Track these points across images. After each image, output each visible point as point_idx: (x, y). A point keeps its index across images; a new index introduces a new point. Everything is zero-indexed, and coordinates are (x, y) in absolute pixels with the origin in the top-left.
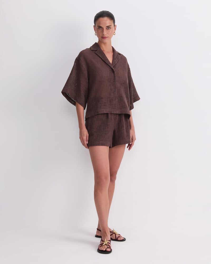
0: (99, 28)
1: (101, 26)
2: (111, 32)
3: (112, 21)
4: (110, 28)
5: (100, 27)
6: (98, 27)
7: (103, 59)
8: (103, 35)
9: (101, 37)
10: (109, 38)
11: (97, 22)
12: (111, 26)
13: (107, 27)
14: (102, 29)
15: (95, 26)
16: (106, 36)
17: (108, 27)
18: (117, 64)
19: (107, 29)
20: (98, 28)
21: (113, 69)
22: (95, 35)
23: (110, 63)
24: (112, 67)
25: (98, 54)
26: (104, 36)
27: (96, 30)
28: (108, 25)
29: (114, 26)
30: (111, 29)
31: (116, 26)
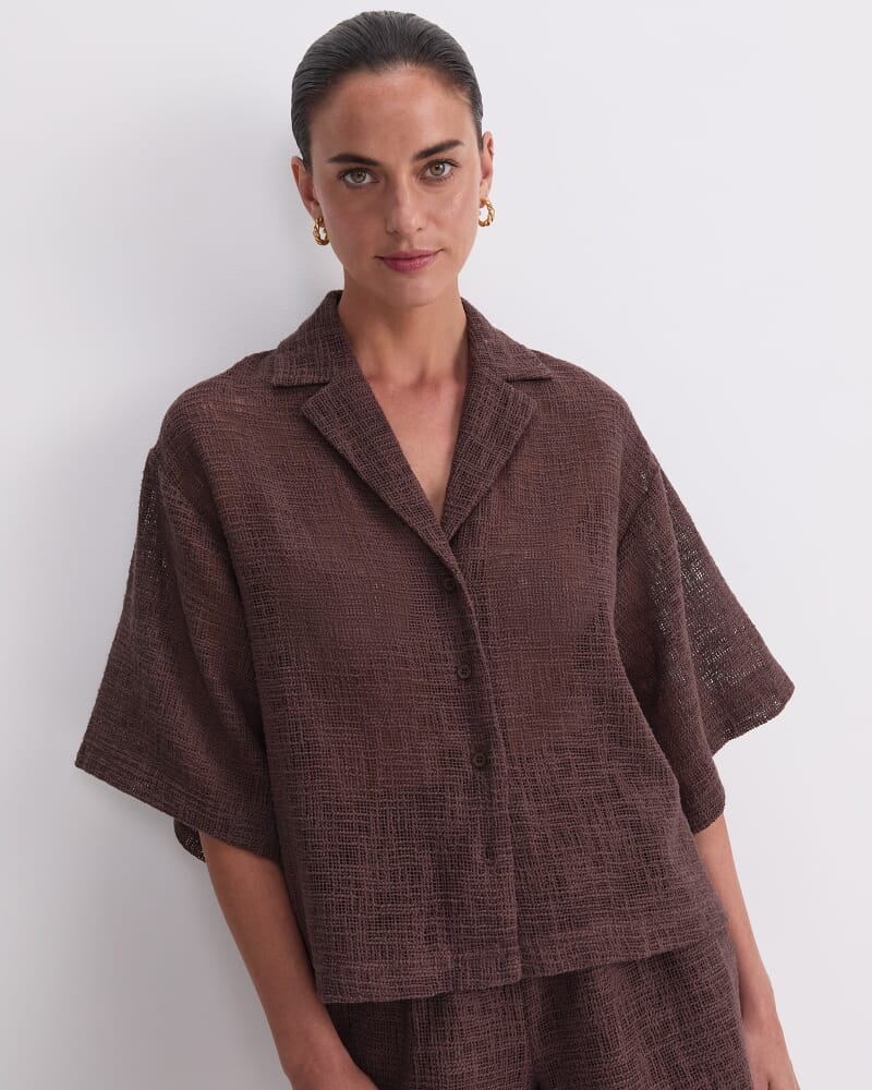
0: (347, 172)
1: (371, 150)
2: (457, 200)
3: (464, 97)
4: (453, 164)
5: (356, 166)
6: (334, 168)
7: (360, 468)
8: (397, 235)
9: (373, 255)
10: (452, 254)
11: (328, 120)
12: (458, 148)
13: (424, 162)
14: (375, 181)
15: (303, 168)
16: (422, 243)
17: (434, 163)
18: (495, 497)
19: (420, 175)
20: (342, 176)
21: (450, 558)
22: (313, 239)
23: (423, 509)
24: (440, 545)
25: (320, 421)
26: (404, 247)
27: (318, 194)
28: (433, 137)
29: (480, 140)
30: (462, 176)
31: (490, 144)
